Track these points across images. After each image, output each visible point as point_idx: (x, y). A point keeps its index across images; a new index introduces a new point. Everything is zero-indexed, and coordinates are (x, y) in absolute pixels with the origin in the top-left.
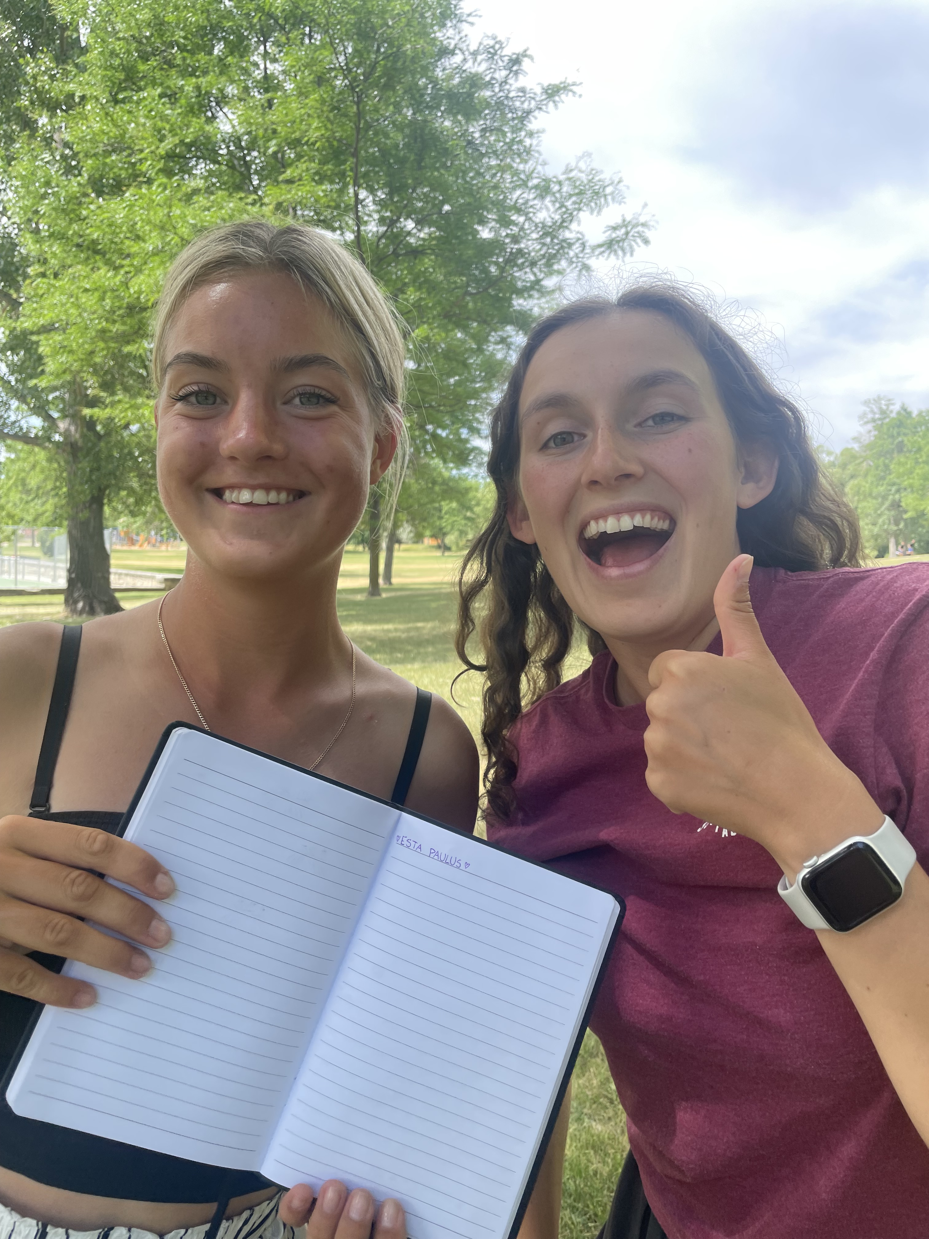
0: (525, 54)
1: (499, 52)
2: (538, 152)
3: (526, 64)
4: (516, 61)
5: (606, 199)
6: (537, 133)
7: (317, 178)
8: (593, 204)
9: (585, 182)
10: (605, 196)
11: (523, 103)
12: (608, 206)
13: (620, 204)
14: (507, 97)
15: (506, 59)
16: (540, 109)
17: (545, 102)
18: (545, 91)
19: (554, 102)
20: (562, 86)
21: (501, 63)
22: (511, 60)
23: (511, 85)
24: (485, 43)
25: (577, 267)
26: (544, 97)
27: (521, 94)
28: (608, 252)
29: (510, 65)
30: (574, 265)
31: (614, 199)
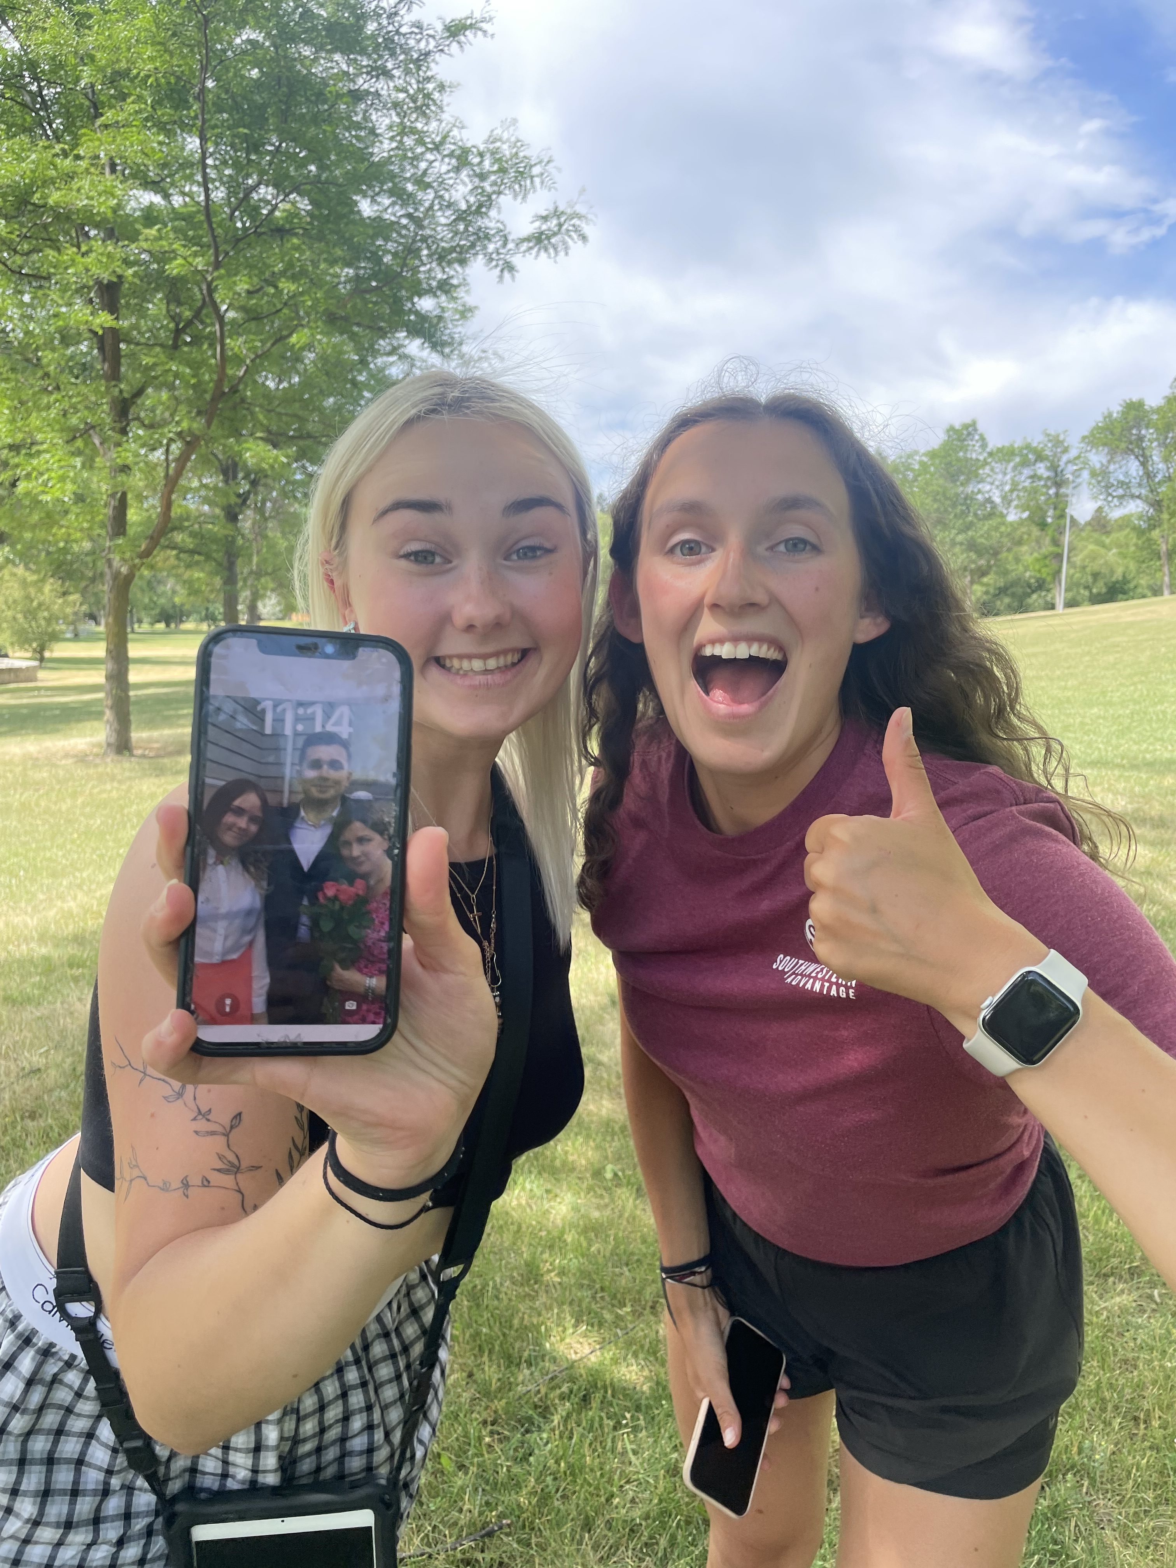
5: (532, 182)
6: (449, 86)
7: (149, 124)
8: (517, 187)
9: (508, 156)
10: (532, 177)
11: (419, 41)
12: (535, 191)
13: (550, 190)
14: (397, 32)
16: (442, 50)
17: (447, 42)
18: (448, 28)
19: (459, 42)
20: (469, 22)
23: (402, 17)
25: (497, 266)
26: (445, 35)
27: (416, 30)
28: (536, 249)
30: (494, 263)
31: (542, 183)
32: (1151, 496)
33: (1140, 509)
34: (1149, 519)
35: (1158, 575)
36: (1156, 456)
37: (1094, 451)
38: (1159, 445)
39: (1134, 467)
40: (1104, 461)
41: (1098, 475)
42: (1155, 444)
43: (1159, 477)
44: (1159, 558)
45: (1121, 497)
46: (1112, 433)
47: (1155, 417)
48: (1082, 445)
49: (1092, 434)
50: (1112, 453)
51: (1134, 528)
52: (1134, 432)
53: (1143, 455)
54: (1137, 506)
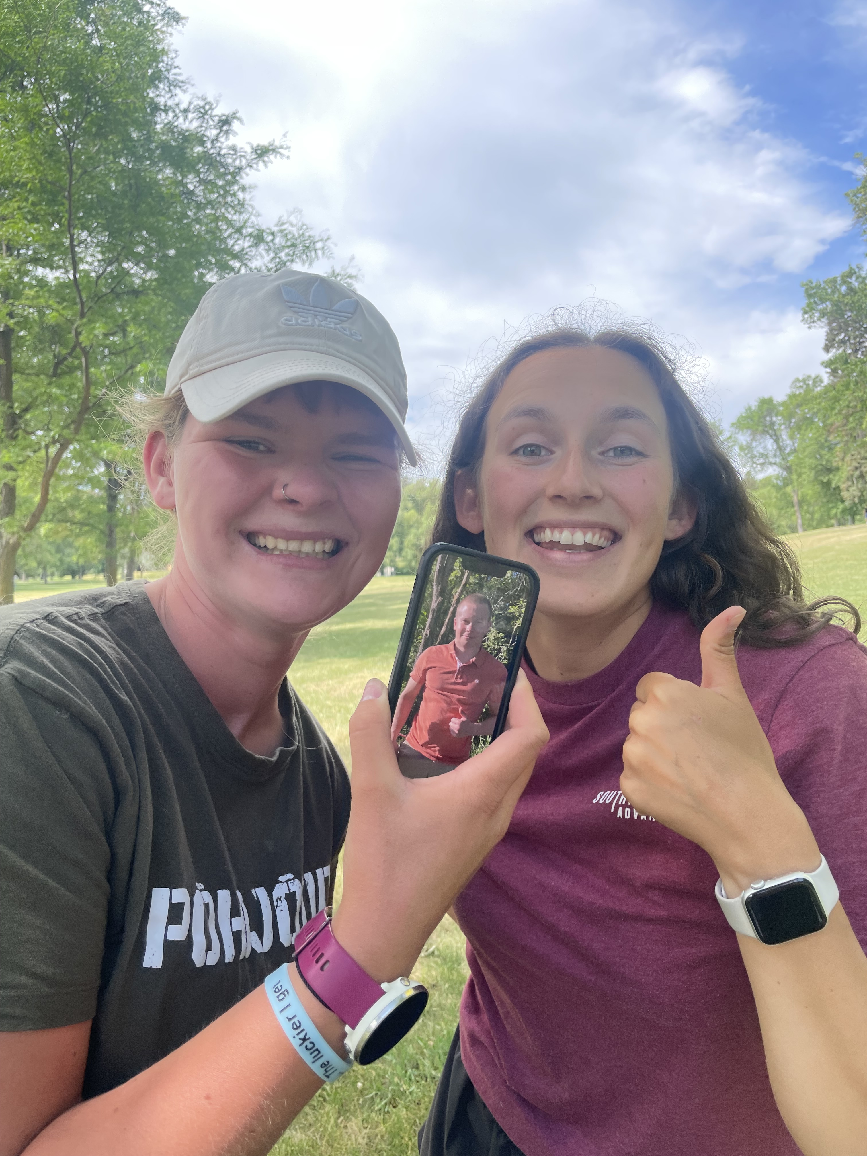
0: (234, 116)
1: (209, 112)
2: (251, 206)
3: (235, 125)
4: (225, 122)
5: (316, 253)
6: (249, 188)
7: (29, 217)
8: (304, 257)
9: (297, 235)
10: (315, 250)
11: (234, 160)
13: (329, 258)
14: (219, 154)
15: (216, 119)
16: (251, 166)
17: (255, 161)
18: (255, 150)
19: (264, 161)
20: (271, 148)
21: (211, 123)
22: (220, 121)
23: (222, 143)
24: (195, 103)
26: (254, 157)
27: (232, 152)
29: (220, 124)
31: (323, 253)
32: (783, 463)
33: (776, 473)
34: (784, 479)
35: (794, 518)
36: (785, 436)
37: (741, 432)
38: (786, 428)
39: (770, 444)
40: (749, 440)
41: (745, 450)
42: (783, 427)
43: (788, 450)
44: (793, 506)
45: (762, 465)
46: (752, 420)
47: (781, 409)
48: (733, 429)
49: (738, 421)
50: (754, 434)
51: (773, 486)
52: (768, 419)
53: (776, 435)
54: (775, 470)
